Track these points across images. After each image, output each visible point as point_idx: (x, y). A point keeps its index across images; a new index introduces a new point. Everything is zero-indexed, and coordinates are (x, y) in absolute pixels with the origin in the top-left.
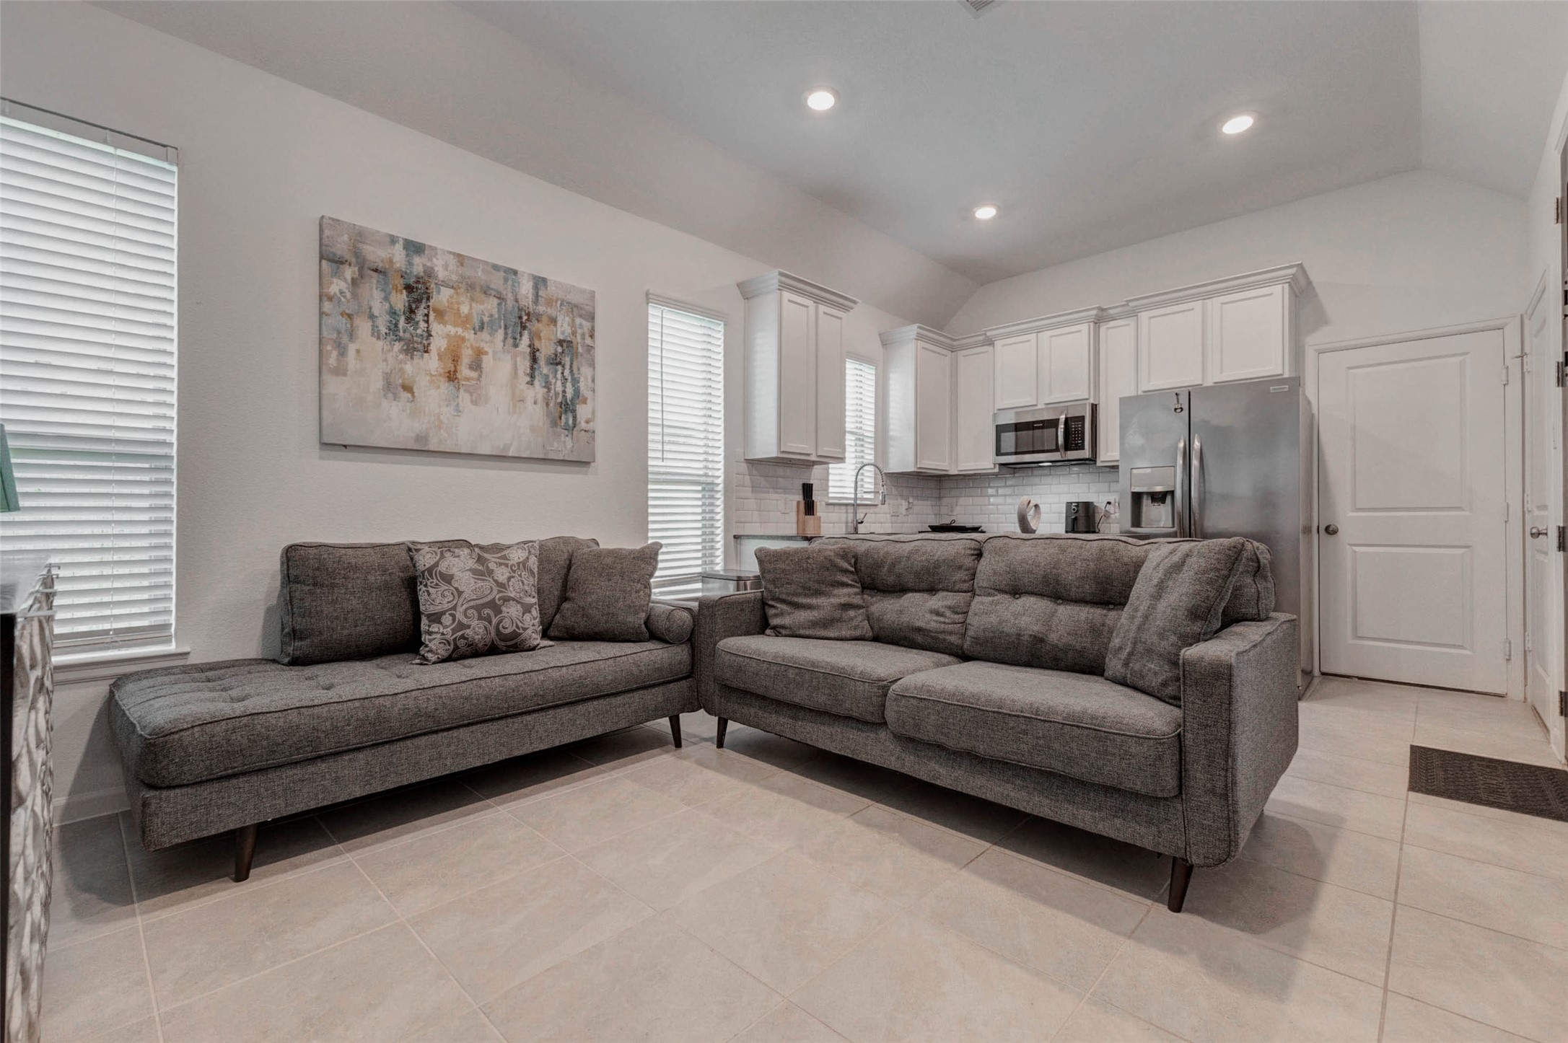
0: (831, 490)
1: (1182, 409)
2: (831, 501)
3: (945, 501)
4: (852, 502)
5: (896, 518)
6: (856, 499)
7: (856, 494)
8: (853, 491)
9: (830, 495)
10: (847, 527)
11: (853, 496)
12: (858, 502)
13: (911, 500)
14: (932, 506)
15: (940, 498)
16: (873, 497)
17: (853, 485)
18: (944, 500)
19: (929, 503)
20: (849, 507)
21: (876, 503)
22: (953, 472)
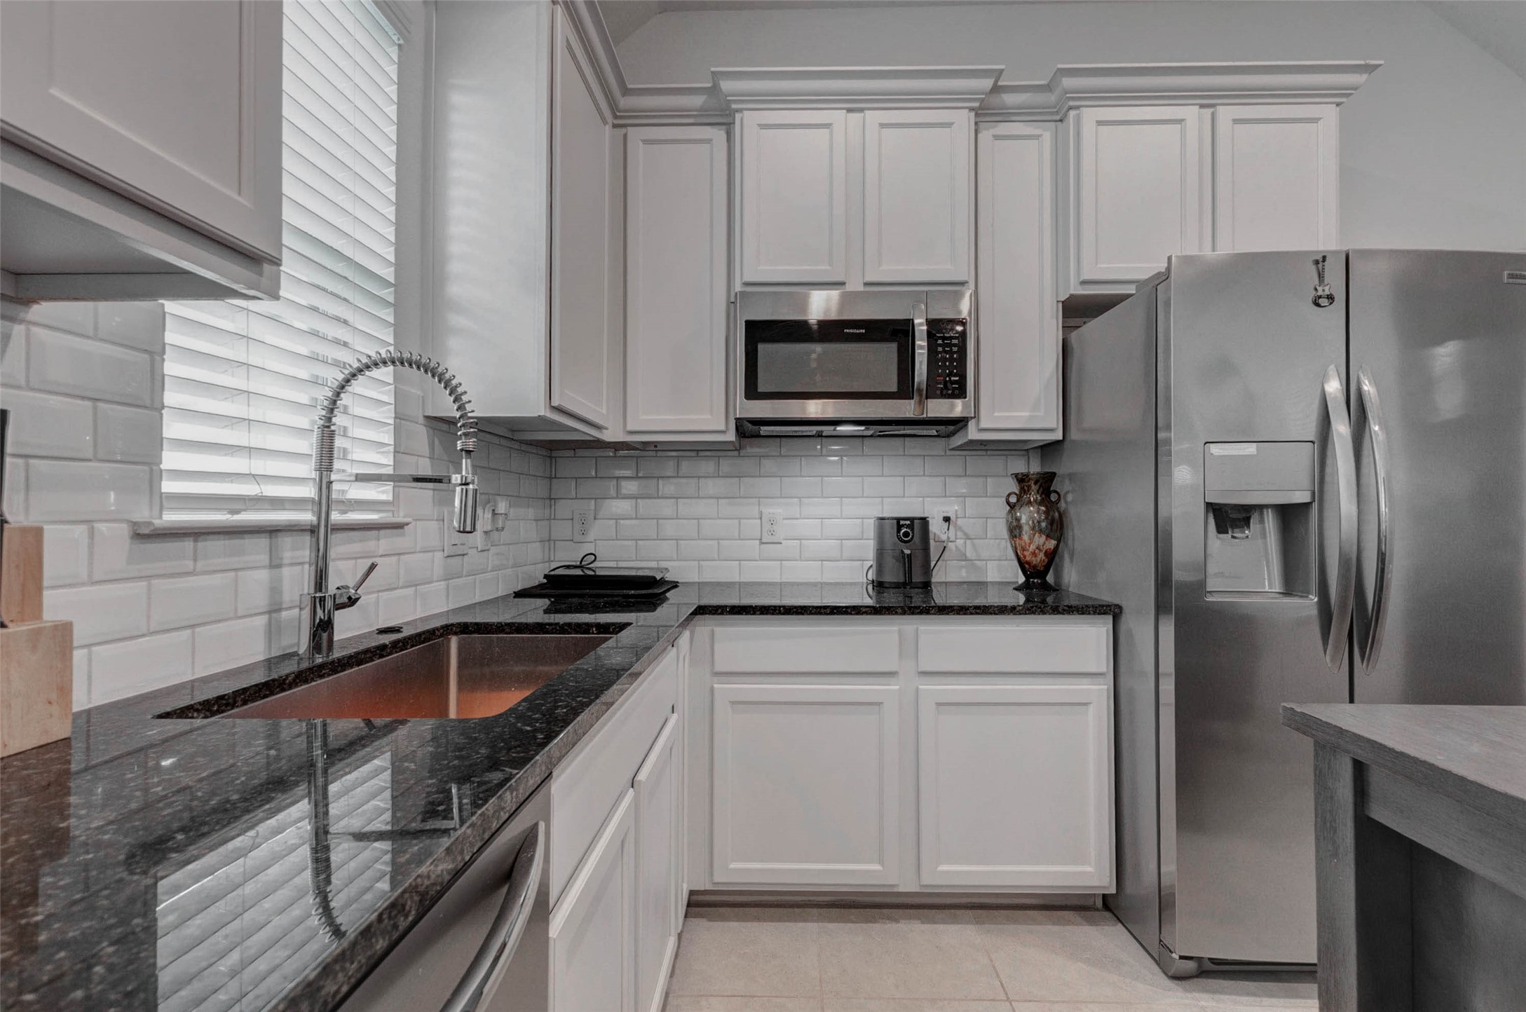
0: (170, 459)
1: (1331, 298)
2: (172, 517)
3: (563, 508)
4: (307, 517)
5: (457, 560)
6: (325, 499)
7: (325, 485)
8: (307, 470)
9: (169, 486)
10: (272, 631)
11: (309, 491)
12: (336, 517)
13: (502, 507)
14: (536, 520)
15: (551, 499)
16: (390, 498)
17: (309, 445)
18: (561, 503)
19: (531, 513)
20: (286, 541)
21: (400, 519)
22: (612, 434)
